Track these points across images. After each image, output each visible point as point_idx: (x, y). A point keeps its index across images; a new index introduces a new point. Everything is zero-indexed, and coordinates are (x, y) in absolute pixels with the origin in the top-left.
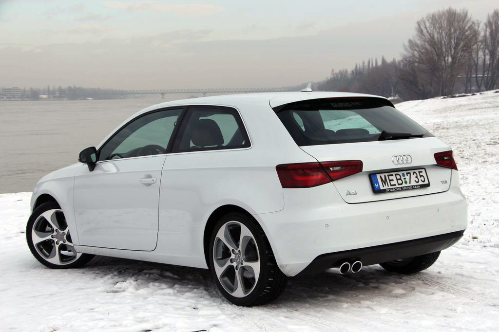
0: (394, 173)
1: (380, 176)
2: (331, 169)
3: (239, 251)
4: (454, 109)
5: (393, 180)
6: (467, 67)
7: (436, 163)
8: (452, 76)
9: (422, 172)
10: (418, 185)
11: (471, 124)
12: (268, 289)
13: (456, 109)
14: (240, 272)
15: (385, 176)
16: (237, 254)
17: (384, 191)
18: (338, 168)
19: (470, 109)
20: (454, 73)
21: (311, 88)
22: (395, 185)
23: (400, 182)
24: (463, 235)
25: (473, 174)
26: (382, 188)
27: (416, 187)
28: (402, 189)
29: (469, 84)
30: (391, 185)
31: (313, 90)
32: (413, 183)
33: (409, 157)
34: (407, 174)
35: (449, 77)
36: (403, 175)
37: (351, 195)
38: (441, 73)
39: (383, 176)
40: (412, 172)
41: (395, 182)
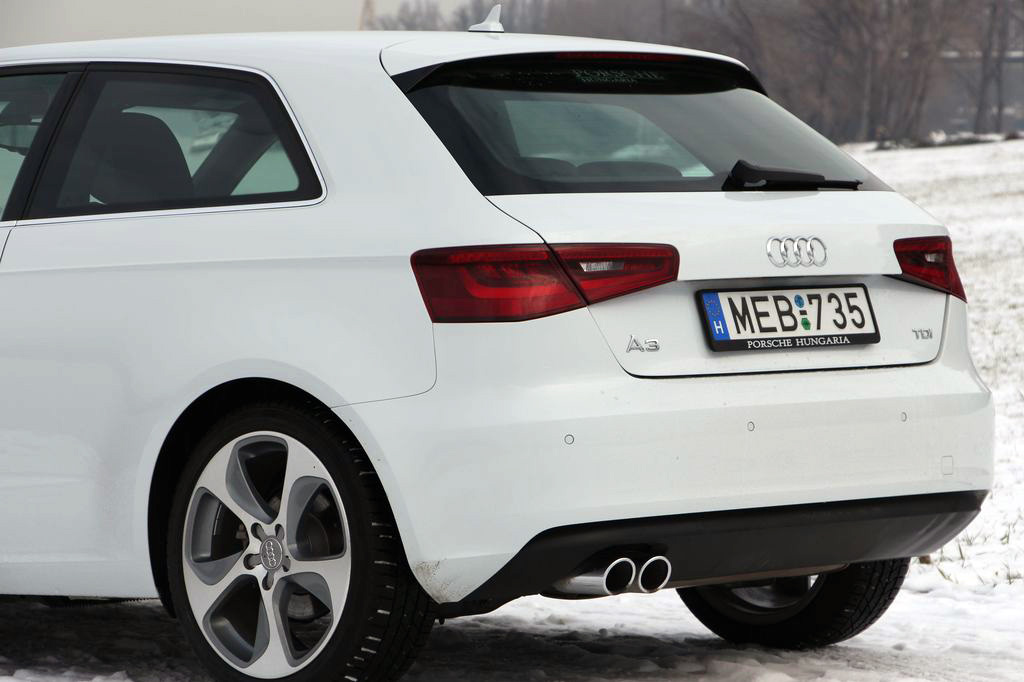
0: (770, 294)
1: (730, 300)
2: (584, 266)
3: (278, 527)
4: (928, 195)
5: (766, 314)
6: (987, 12)
7: (898, 271)
8: (918, 49)
9: (854, 295)
10: (843, 336)
11: (1000, 252)
12: (370, 644)
13: (938, 195)
14: (279, 596)
15: (744, 300)
16: (269, 538)
17: (740, 347)
18: (604, 266)
19: (997, 195)
20: (927, 37)
21: (501, 21)
22: (774, 330)
23: (788, 321)
24: (979, 509)
25: (1009, 412)
26: (733, 335)
27: (836, 341)
28: (795, 345)
29: (992, 88)
30: (763, 330)
31: (509, 28)
32: (829, 329)
33: (816, 244)
34: (811, 298)
35: (905, 54)
36: (799, 300)
37: (642, 349)
38: (866, 37)
39: (737, 298)
40: (824, 293)
41: (772, 321)
